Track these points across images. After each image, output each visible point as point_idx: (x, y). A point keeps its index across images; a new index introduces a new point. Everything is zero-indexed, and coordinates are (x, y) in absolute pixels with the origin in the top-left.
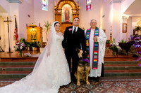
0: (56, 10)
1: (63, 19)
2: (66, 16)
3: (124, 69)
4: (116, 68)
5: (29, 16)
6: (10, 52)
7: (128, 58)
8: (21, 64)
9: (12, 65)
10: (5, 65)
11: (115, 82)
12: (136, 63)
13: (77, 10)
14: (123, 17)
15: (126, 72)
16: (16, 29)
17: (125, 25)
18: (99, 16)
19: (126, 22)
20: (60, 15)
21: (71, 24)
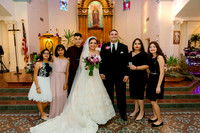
3: (170, 97)
5: (42, 19)
6: (18, 73)
7: (177, 83)
12: (187, 90)
14: (174, 22)
16: (24, 40)
17: (177, 34)
21: (102, 29)
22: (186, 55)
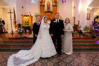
0: (41, 2)
1: (46, 9)
2: (48, 7)
3: (86, 45)
4: (81, 45)
5: (23, 7)
7: (89, 38)
8: (21, 42)
9: (16, 42)
10: (12, 42)
11: (79, 54)
12: (94, 42)
13: (56, 2)
14: (88, 9)
15: (87, 47)
16: (15, 17)
17: (89, 15)
18: (71, 8)
19: (89, 13)
20: (44, 6)
21: (52, 12)
22: (93, 25)
